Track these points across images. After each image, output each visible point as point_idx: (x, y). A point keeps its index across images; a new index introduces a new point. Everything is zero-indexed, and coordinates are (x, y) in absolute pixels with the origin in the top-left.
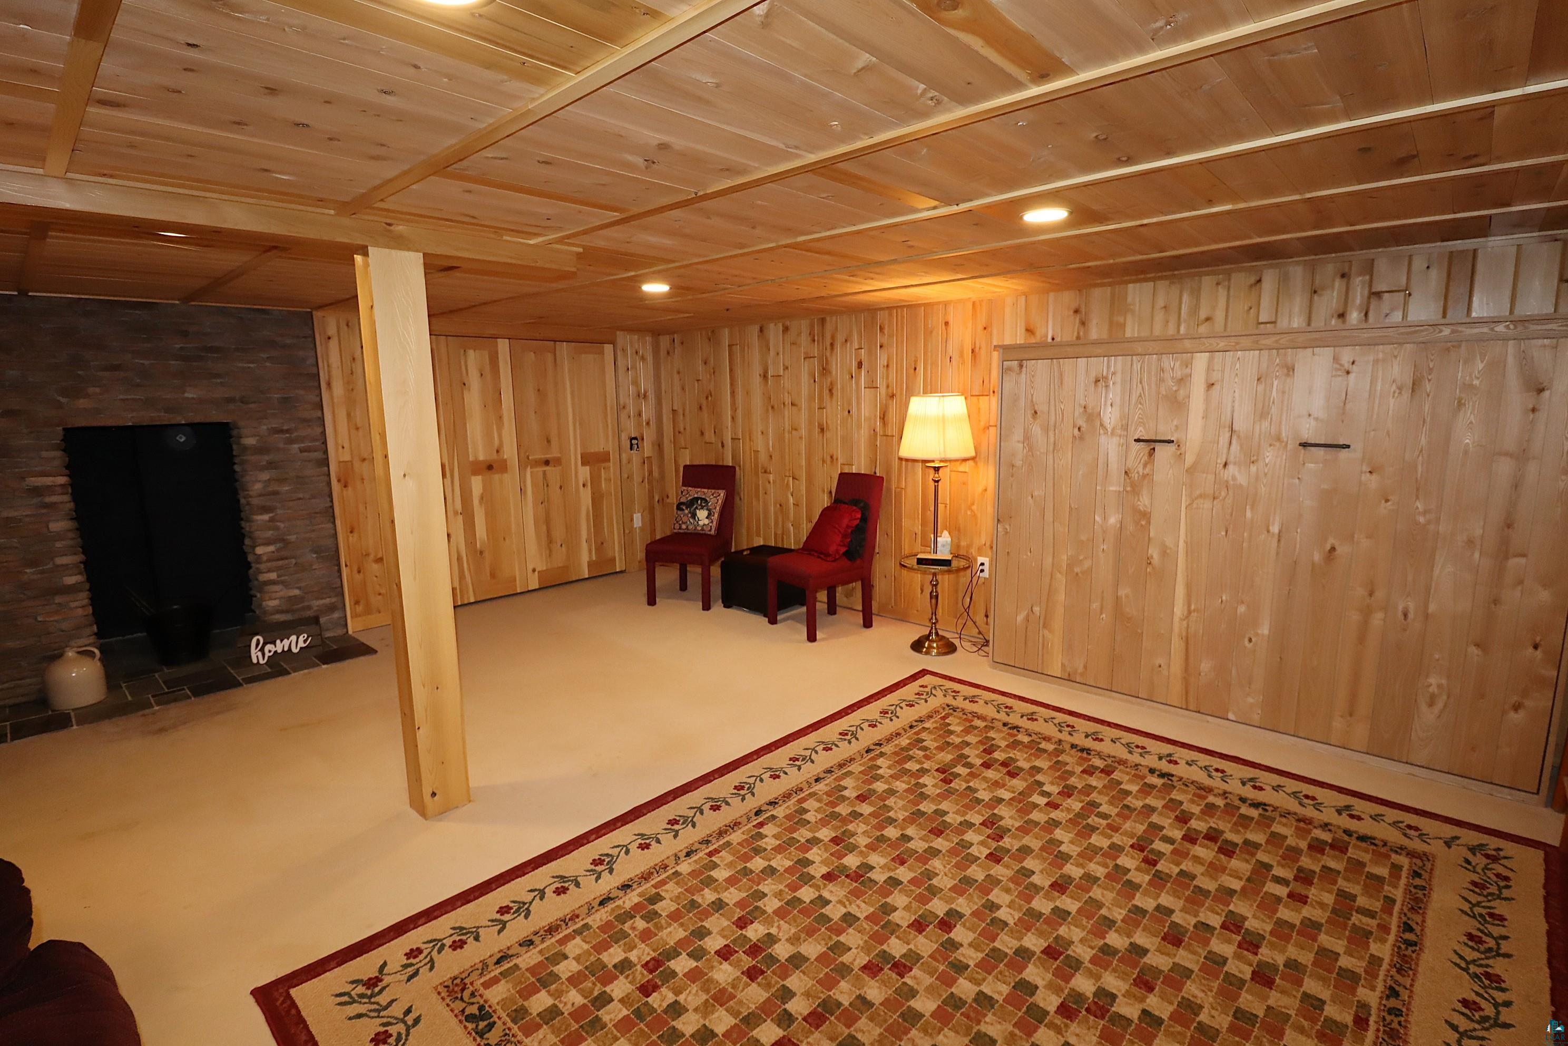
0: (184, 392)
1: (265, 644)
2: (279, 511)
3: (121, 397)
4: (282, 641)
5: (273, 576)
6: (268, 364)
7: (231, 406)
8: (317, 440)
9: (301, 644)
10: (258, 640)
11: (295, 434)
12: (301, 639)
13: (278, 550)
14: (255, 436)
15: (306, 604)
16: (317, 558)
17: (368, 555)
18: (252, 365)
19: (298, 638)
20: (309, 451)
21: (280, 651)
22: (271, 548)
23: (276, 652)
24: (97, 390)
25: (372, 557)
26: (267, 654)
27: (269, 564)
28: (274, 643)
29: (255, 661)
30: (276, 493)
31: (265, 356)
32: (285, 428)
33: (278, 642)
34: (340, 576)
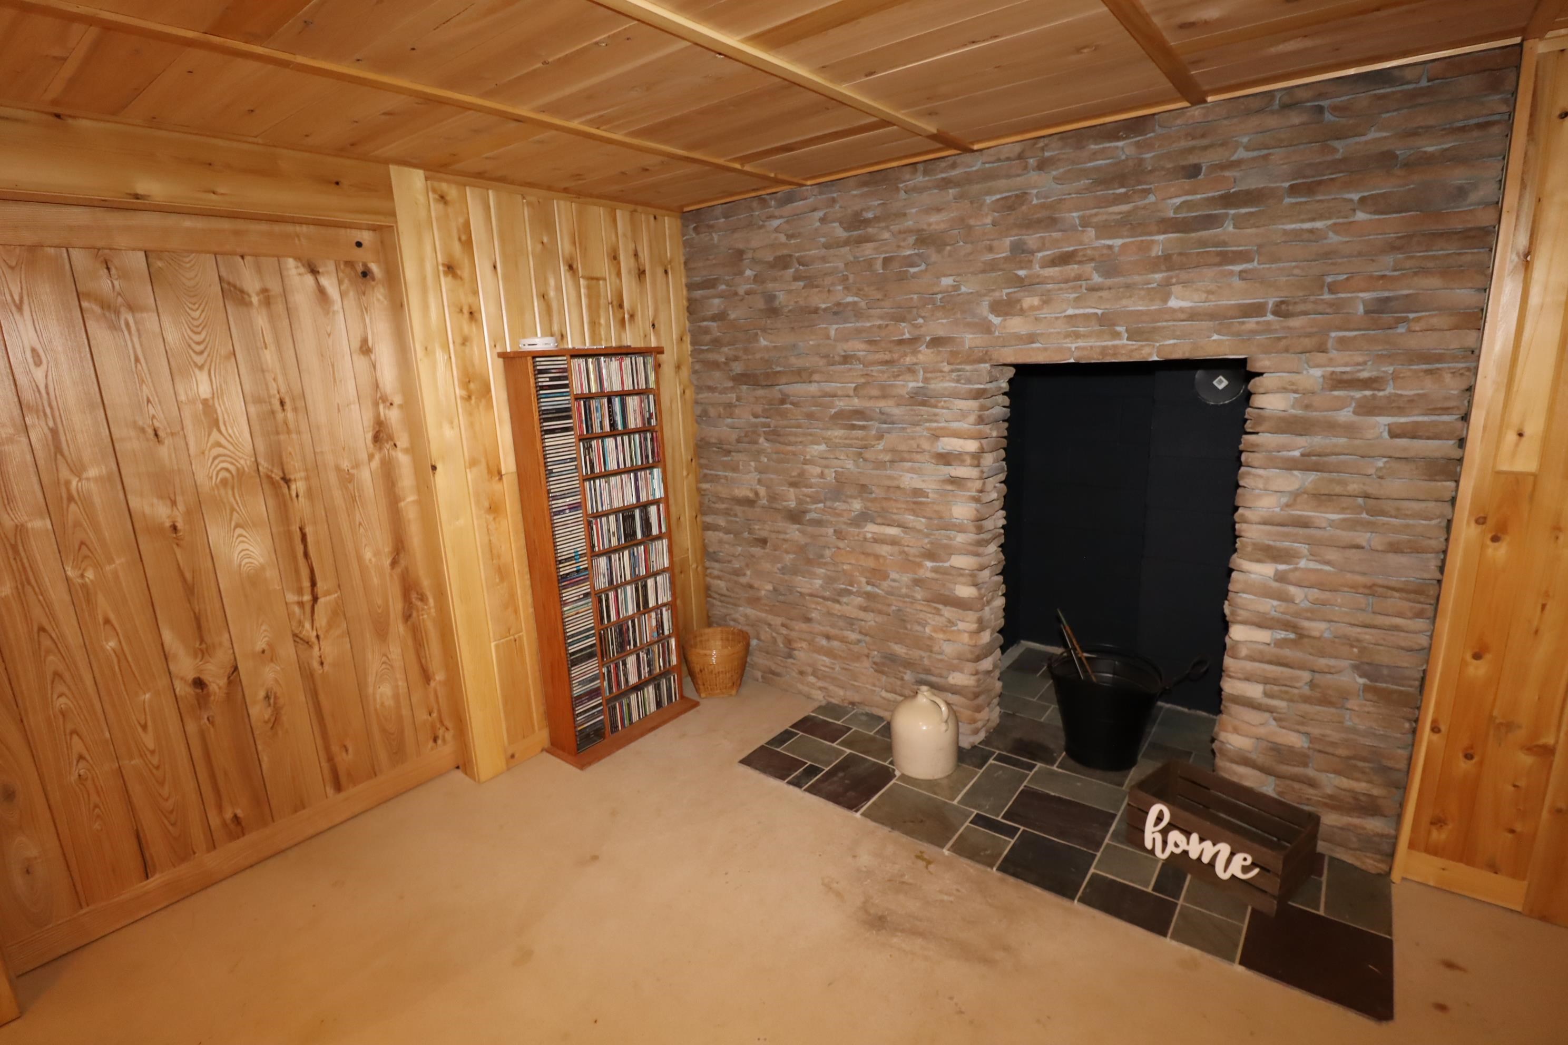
0: (1165, 299)
1: (1171, 826)
2: (1303, 564)
3: (1070, 312)
4: (1202, 840)
5: (1254, 691)
6: (1361, 216)
7: (1251, 323)
8: (1446, 410)
9: (1236, 868)
10: (1161, 812)
11: (1390, 390)
12: (1239, 859)
13: (1280, 643)
14: (1284, 390)
15: (1310, 772)
16: (1366, 688)
17: (1509, 726)
18: (1319, 225)
19: (1232, 854)
20: (1414, 437)
21: (1194, 855)
22: (1263, 636)
23: (1185, 853)
24: (1036, 301)
25: (1520, 735)
26: (1170, 848)
27: (1249, 666)
28: (1187, 834)
29: (1148, 845)
30: (1304, 524)
31: (1355, 197)
32: (1365, 375)
33: (1195, 837)
34: (1413, 745)
